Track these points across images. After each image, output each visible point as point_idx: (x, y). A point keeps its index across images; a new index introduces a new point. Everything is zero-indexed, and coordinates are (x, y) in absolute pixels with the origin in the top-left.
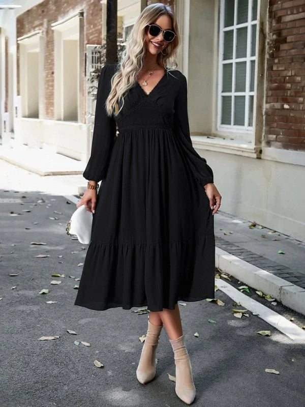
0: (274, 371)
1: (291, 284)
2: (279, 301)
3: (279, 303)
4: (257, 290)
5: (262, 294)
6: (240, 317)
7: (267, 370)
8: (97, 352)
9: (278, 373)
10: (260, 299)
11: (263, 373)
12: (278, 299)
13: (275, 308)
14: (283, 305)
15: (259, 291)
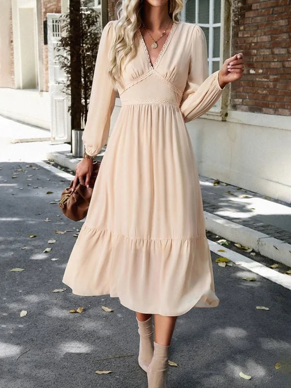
0: (264, 308)
1: (268, 236)
2: (257, 251)
3: (258, 254)
4: (235, 243)
5: (240, 246)
6: (224, 266)
7: (258, 308)
8: (103, 300)
9: (268, 309)
10: (240, 250)
11: (255, 310)
12: (256, 250)
13: (255, 258)
14: (261, 255)
15: (237, 244)
